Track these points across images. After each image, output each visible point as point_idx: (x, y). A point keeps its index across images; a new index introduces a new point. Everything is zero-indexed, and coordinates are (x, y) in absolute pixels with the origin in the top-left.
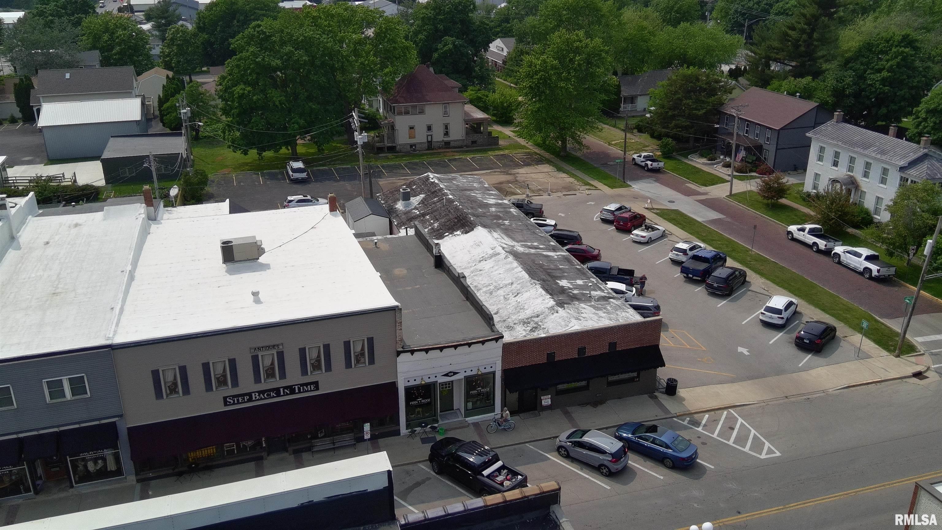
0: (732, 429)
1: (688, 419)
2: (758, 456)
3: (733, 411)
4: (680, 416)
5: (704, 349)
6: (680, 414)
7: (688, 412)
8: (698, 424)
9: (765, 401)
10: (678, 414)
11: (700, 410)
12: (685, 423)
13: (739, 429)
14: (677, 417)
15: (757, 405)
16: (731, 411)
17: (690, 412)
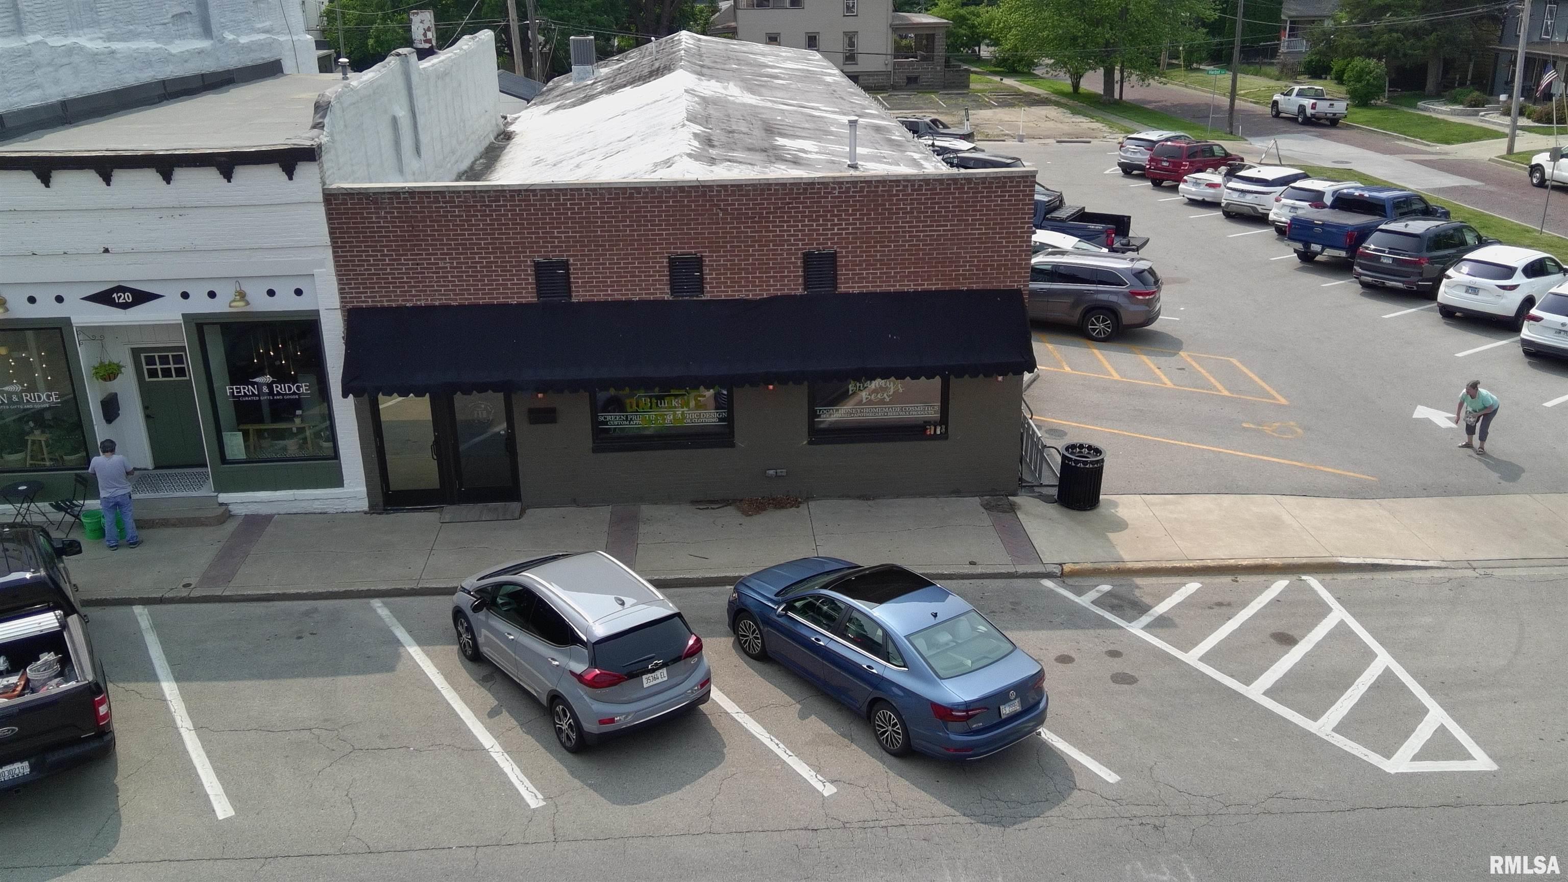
0: (1287, 640)
1: (1106, 588)
2: (1375, 759)
3: (1322, 582)
4: (1074, 574)
5: (1283, 401)
6: (1078, 567)
7: (1113, 566)
8: (1137, 608)
9: (1475, 564)
10: (1067, 568)
11: (1169, 565)
12: (1085, 601)
13: (1318, 645)
14: (1062, 576)
15: (1437, 574)
16: (1312, 581)
17: (1121, 565)
